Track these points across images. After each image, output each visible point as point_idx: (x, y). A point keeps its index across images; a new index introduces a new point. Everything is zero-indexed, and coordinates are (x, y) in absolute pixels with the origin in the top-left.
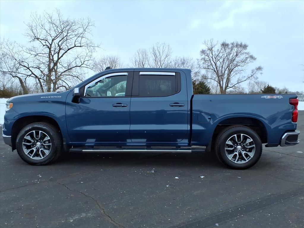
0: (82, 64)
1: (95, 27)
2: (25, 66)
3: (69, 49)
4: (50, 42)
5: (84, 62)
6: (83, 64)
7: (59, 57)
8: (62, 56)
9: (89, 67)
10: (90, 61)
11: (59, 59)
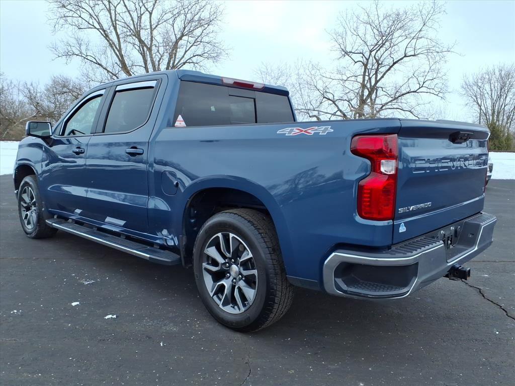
0: (420, 88)
1: (447, 14)
2: (329, 99)
3: (394, 63)
4: (367, 55)
5: (424, 83)
6: (422, 87)
7: (378, 79)
8: (382, 77)
9: (431, 91)
10: (436, 81)
11: (377, 82)
